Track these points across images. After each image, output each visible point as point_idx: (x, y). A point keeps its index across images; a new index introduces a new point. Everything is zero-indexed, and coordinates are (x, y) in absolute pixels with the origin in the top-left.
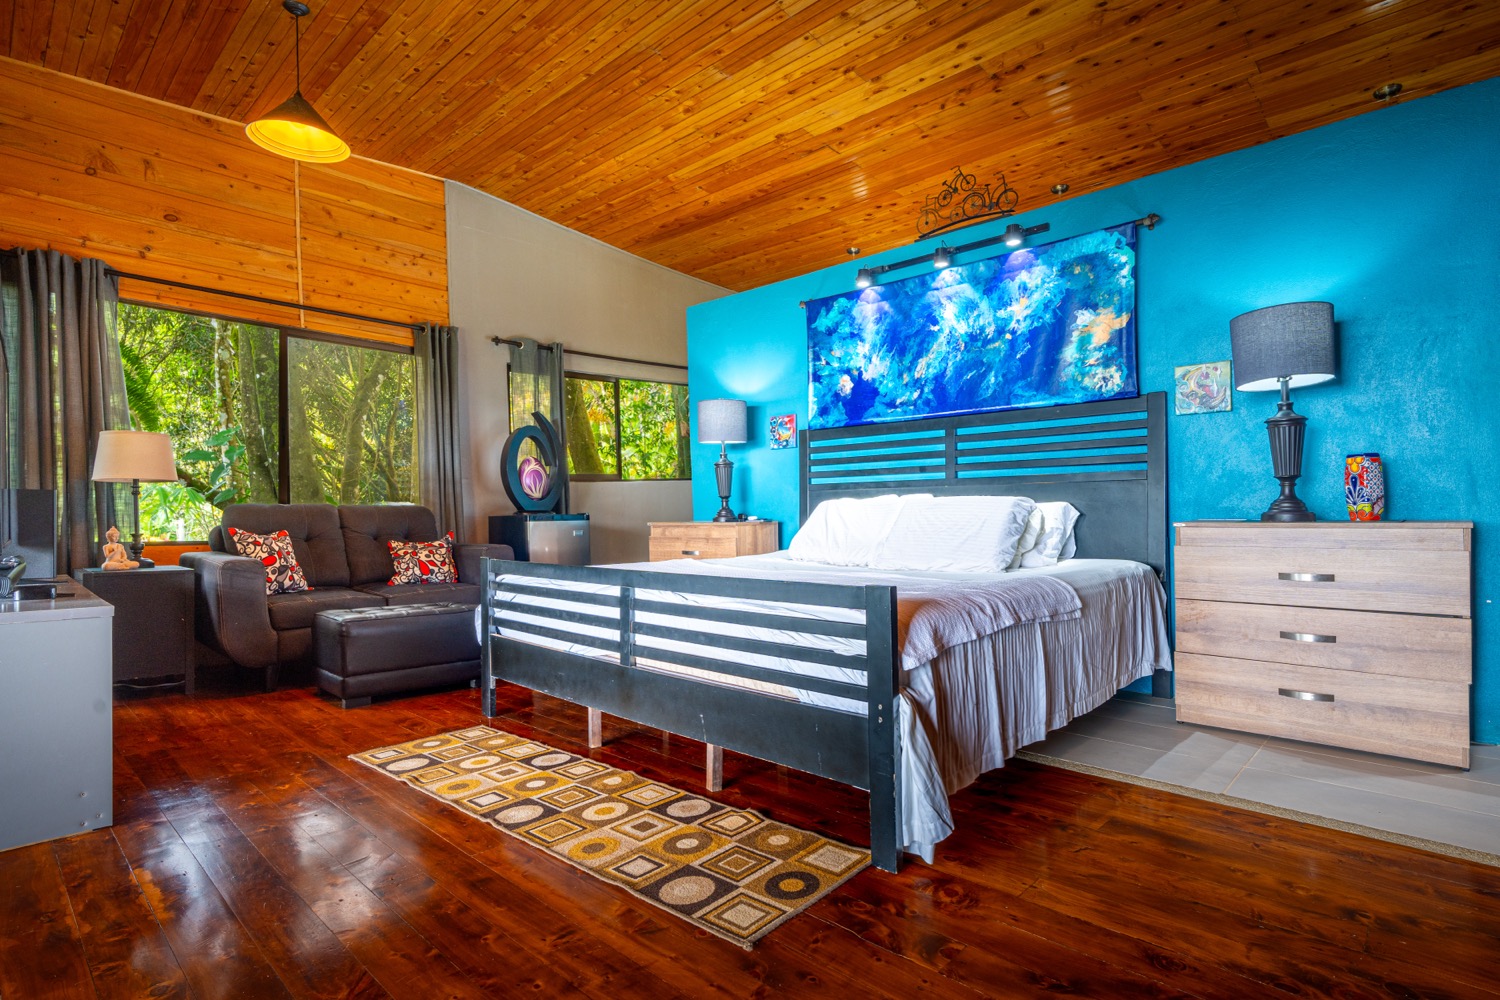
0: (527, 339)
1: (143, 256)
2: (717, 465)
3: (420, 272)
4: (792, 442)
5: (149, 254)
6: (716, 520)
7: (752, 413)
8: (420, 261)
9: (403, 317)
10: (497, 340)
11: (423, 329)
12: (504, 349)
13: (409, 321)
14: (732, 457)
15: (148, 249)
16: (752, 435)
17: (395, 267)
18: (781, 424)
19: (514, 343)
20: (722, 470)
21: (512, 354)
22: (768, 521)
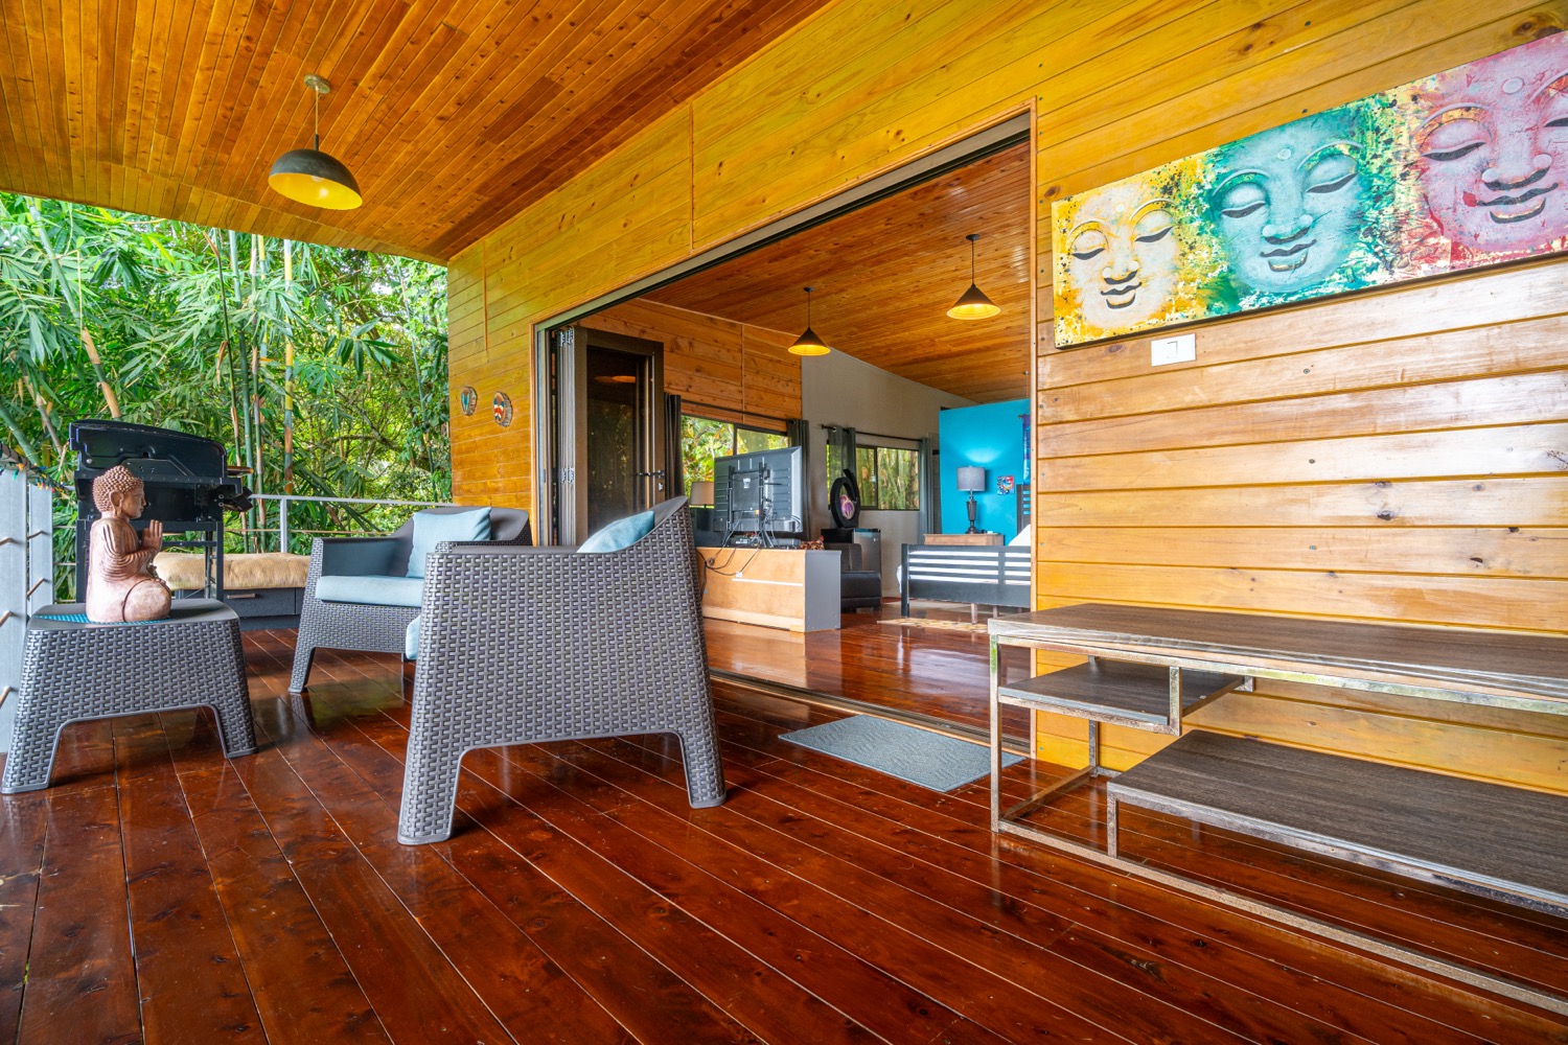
0: (839, 427)
1: (688, 391)
2: (968, 503)
3: (789, 390)
4: (1012, 490)
5: (690, 390)
6: (967, 533)
7: (987, 473)
8: (790, 384)
9: (782, 415)
10: (823, 427)
11: (792, 422)
12: (825, 430)
13: (784, 417)
14: (976, 497)
15: (690, 387)
16: (987, 487)
17: (780, 388)
18: (1004, 481)
19: (830, 428)
20: (971, 506)
21: (830, 434)
22: (999, 534)
